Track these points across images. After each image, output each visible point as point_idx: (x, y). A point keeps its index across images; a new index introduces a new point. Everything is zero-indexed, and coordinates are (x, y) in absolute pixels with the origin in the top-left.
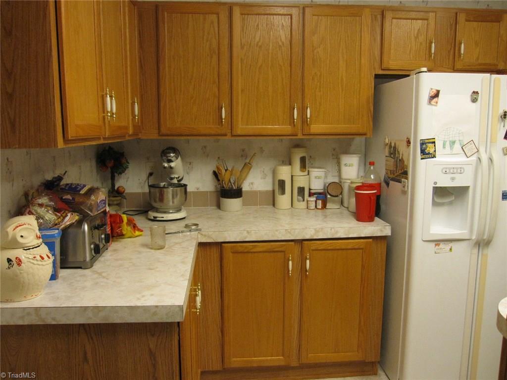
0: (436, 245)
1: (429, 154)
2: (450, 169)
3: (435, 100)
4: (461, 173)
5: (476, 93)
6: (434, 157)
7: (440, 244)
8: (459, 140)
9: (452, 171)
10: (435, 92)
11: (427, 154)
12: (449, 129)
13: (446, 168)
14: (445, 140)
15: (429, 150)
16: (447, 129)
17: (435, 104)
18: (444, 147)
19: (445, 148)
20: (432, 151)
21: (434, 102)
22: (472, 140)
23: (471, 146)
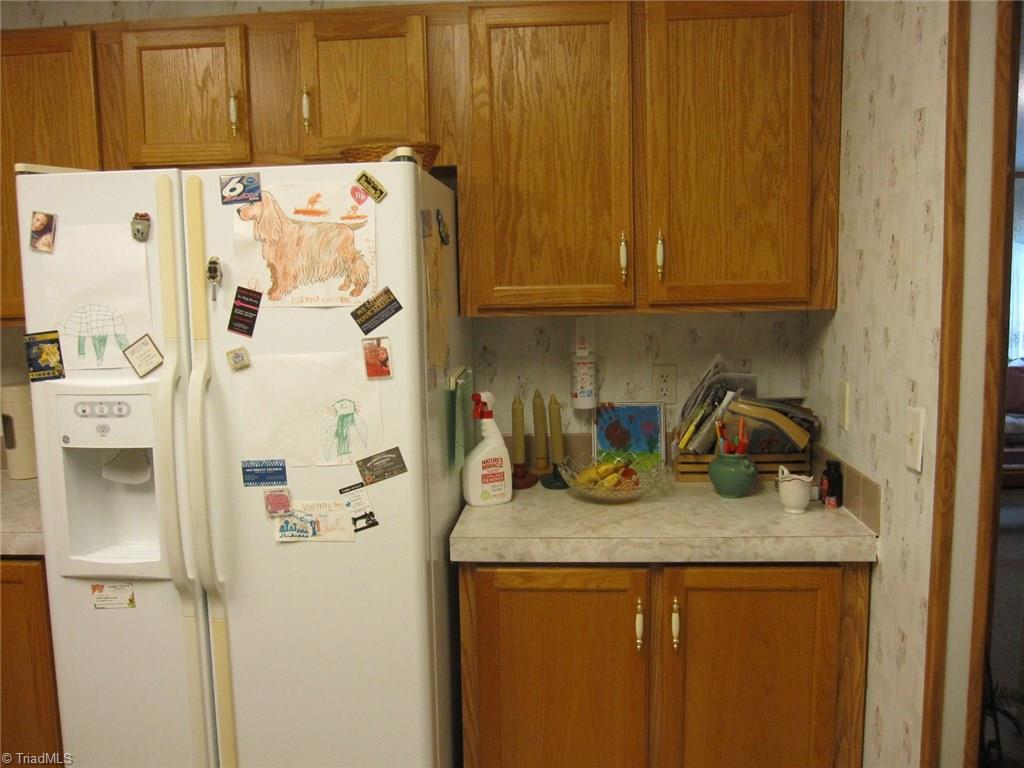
0: (94, 588)
1: (47, 367)
2: (92, 405)
3: (46, 238)
4: (120, 416)
5: (143, 217)
6: (61, 375)
7: (103, 587)
8: (116, 335)
9: (97, 410)
10: (42, 219)
11: (42, 369)
12: (88, 308)
13: (83, 403)
14: (82, 334)
15: (46, 360)
16: (84, 307)
17: (45, 249)
18: (81, 351)
19: (84, 354)
20: (53, 361)
21: (44, 244)
22: (147, 335)
23: (147, 348)
